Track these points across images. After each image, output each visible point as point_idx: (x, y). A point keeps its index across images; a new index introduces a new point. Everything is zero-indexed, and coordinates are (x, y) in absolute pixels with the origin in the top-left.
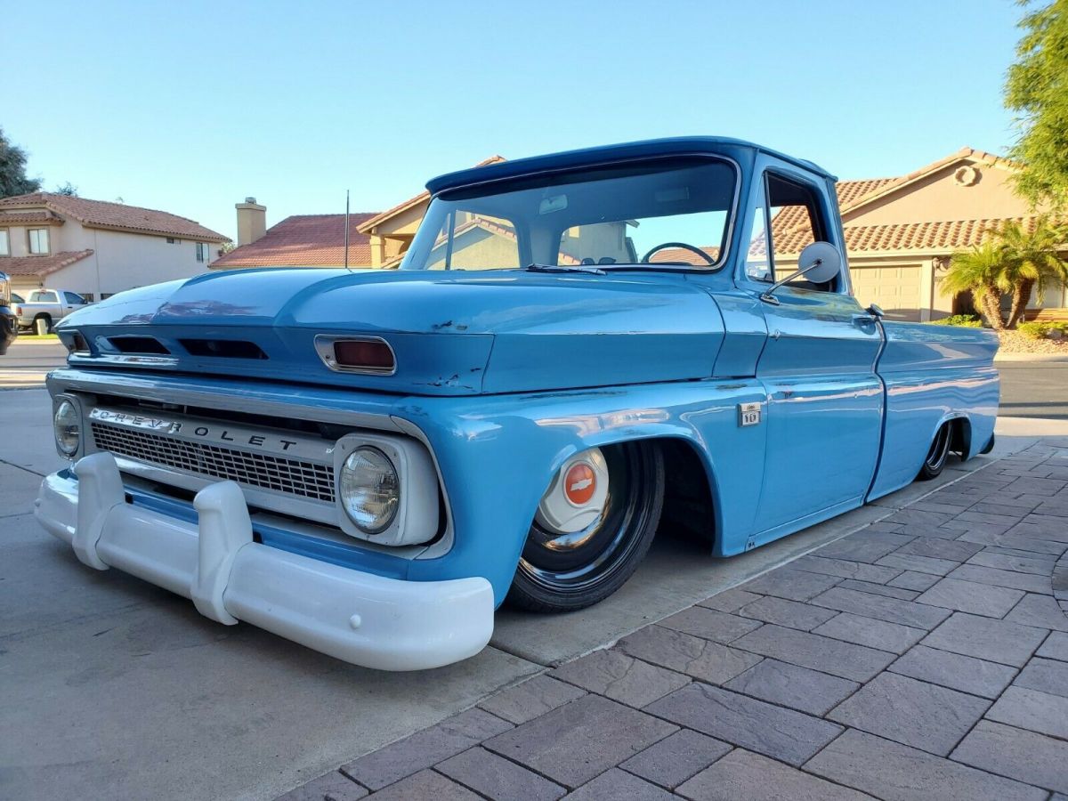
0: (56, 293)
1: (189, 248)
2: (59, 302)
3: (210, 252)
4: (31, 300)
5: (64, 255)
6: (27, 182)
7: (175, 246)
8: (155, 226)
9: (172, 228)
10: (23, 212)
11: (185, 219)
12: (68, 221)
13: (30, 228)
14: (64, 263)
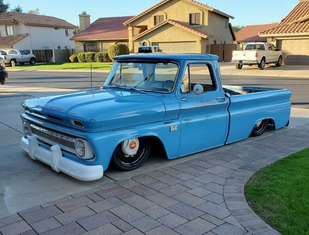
0: (17, 51)
1: (63, 31)
2: (18, 54)
3: (70, 32)
4: (9, 54)
5: (19, 36)
6: (4, 5)
7: (58, 31)
8: (50, 23)
9: (56, 24)
10: (3, 19)
11: (61, 20)
12: (20, 23)
13: (7, 26)
14: (19, 39)
